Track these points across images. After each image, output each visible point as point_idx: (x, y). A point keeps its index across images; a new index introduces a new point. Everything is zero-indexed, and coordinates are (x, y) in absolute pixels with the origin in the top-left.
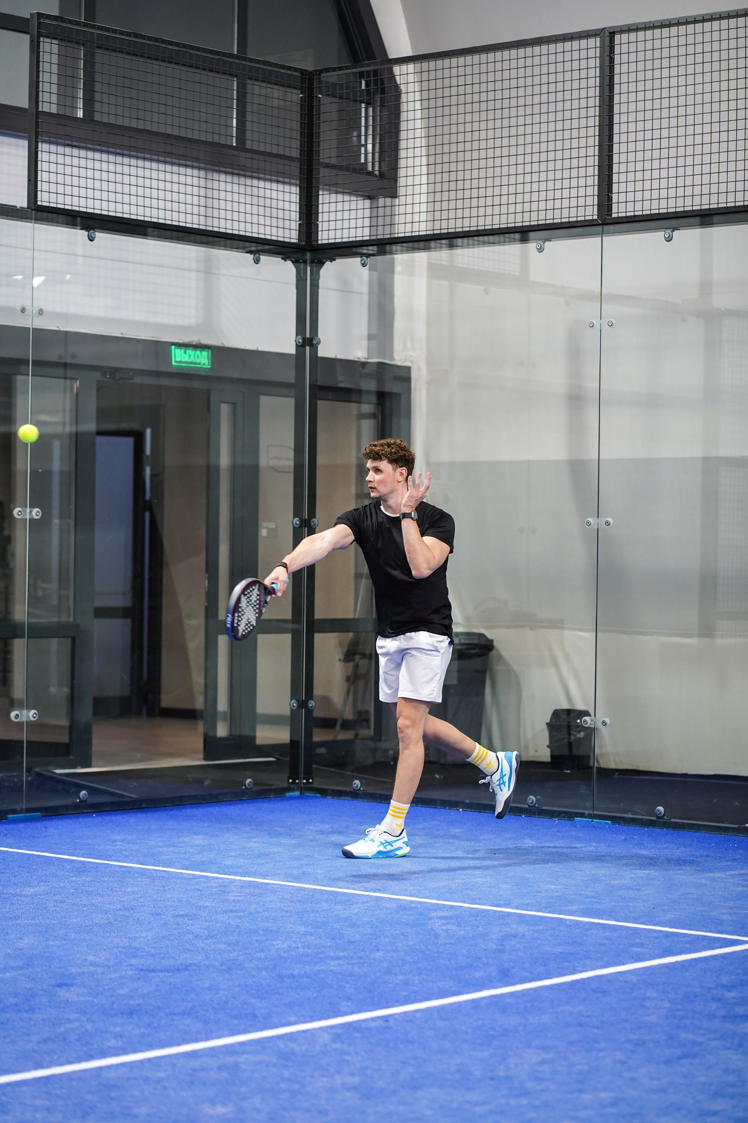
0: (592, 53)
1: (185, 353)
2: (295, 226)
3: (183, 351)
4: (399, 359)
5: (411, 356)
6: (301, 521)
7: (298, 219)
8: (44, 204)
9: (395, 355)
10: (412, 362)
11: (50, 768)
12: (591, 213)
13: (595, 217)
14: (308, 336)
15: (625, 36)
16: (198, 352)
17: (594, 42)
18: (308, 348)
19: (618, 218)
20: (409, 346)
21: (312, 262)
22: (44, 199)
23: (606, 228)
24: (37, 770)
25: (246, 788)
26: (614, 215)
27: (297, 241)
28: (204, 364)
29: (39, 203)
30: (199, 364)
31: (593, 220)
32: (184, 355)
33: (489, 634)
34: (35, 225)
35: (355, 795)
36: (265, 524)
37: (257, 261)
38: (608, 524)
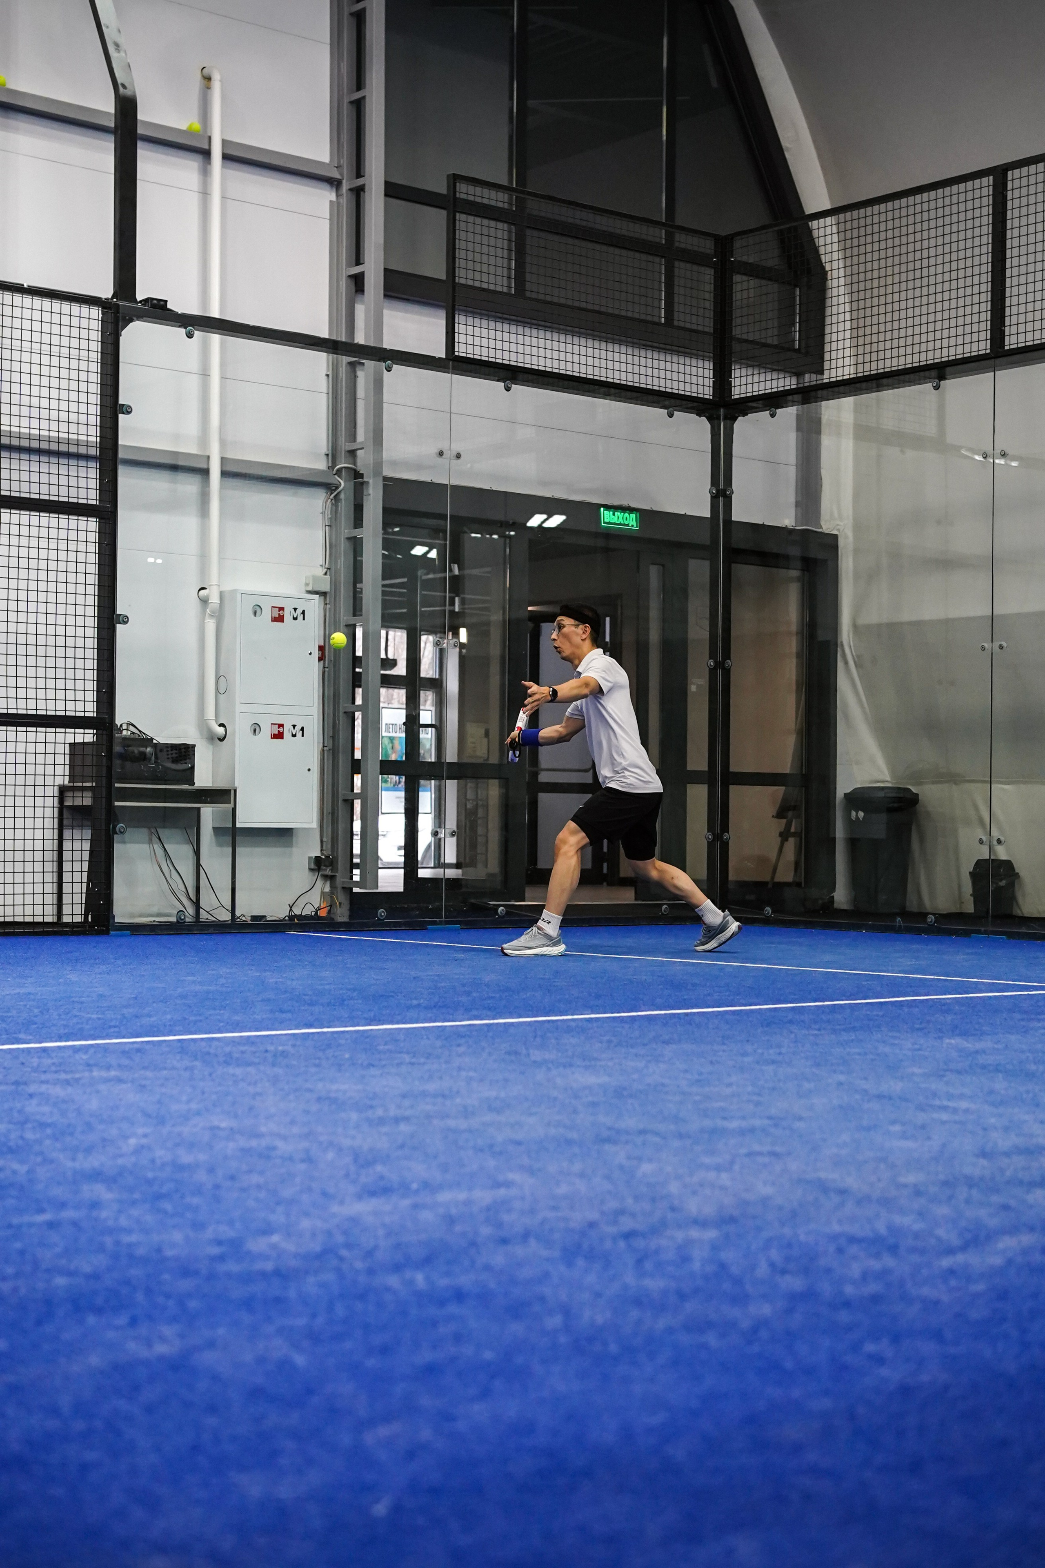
0: (985, 192)
1: (614, 514)
2: (709, 382)
3: (611, 513)
4: (827, 526)
5: (838, 525)
6: (716, 662)
7: (712, 377)
8: (461, 354)
9: (822, 523)
10: (838, 530)
11: (484, 900)
12: (984, 347)
13: (988, 351)
14: (722, 487)
15: (1017, 172)
16: (627, 515)
17: (988, 181)
18: (721, 499)
19: (1010, 350)
20: (836, 515)
21: (725, 418)
22: (461, 350)
23: (998, 361)
24: (473, 901)
25: (663, 914)
26: (1007, 348)
27: (711, 398)
28: (632, 526)
29: (456, 354)
30: (628, 525)
31: (986, 354)
32: (612, 516)
33: (914, 790)
34: (454, 376)
35: (767, 921)
36: (694, 680)
37: (671, 415)
38: (1001, 647)
